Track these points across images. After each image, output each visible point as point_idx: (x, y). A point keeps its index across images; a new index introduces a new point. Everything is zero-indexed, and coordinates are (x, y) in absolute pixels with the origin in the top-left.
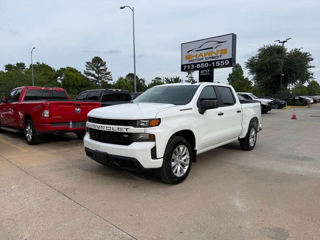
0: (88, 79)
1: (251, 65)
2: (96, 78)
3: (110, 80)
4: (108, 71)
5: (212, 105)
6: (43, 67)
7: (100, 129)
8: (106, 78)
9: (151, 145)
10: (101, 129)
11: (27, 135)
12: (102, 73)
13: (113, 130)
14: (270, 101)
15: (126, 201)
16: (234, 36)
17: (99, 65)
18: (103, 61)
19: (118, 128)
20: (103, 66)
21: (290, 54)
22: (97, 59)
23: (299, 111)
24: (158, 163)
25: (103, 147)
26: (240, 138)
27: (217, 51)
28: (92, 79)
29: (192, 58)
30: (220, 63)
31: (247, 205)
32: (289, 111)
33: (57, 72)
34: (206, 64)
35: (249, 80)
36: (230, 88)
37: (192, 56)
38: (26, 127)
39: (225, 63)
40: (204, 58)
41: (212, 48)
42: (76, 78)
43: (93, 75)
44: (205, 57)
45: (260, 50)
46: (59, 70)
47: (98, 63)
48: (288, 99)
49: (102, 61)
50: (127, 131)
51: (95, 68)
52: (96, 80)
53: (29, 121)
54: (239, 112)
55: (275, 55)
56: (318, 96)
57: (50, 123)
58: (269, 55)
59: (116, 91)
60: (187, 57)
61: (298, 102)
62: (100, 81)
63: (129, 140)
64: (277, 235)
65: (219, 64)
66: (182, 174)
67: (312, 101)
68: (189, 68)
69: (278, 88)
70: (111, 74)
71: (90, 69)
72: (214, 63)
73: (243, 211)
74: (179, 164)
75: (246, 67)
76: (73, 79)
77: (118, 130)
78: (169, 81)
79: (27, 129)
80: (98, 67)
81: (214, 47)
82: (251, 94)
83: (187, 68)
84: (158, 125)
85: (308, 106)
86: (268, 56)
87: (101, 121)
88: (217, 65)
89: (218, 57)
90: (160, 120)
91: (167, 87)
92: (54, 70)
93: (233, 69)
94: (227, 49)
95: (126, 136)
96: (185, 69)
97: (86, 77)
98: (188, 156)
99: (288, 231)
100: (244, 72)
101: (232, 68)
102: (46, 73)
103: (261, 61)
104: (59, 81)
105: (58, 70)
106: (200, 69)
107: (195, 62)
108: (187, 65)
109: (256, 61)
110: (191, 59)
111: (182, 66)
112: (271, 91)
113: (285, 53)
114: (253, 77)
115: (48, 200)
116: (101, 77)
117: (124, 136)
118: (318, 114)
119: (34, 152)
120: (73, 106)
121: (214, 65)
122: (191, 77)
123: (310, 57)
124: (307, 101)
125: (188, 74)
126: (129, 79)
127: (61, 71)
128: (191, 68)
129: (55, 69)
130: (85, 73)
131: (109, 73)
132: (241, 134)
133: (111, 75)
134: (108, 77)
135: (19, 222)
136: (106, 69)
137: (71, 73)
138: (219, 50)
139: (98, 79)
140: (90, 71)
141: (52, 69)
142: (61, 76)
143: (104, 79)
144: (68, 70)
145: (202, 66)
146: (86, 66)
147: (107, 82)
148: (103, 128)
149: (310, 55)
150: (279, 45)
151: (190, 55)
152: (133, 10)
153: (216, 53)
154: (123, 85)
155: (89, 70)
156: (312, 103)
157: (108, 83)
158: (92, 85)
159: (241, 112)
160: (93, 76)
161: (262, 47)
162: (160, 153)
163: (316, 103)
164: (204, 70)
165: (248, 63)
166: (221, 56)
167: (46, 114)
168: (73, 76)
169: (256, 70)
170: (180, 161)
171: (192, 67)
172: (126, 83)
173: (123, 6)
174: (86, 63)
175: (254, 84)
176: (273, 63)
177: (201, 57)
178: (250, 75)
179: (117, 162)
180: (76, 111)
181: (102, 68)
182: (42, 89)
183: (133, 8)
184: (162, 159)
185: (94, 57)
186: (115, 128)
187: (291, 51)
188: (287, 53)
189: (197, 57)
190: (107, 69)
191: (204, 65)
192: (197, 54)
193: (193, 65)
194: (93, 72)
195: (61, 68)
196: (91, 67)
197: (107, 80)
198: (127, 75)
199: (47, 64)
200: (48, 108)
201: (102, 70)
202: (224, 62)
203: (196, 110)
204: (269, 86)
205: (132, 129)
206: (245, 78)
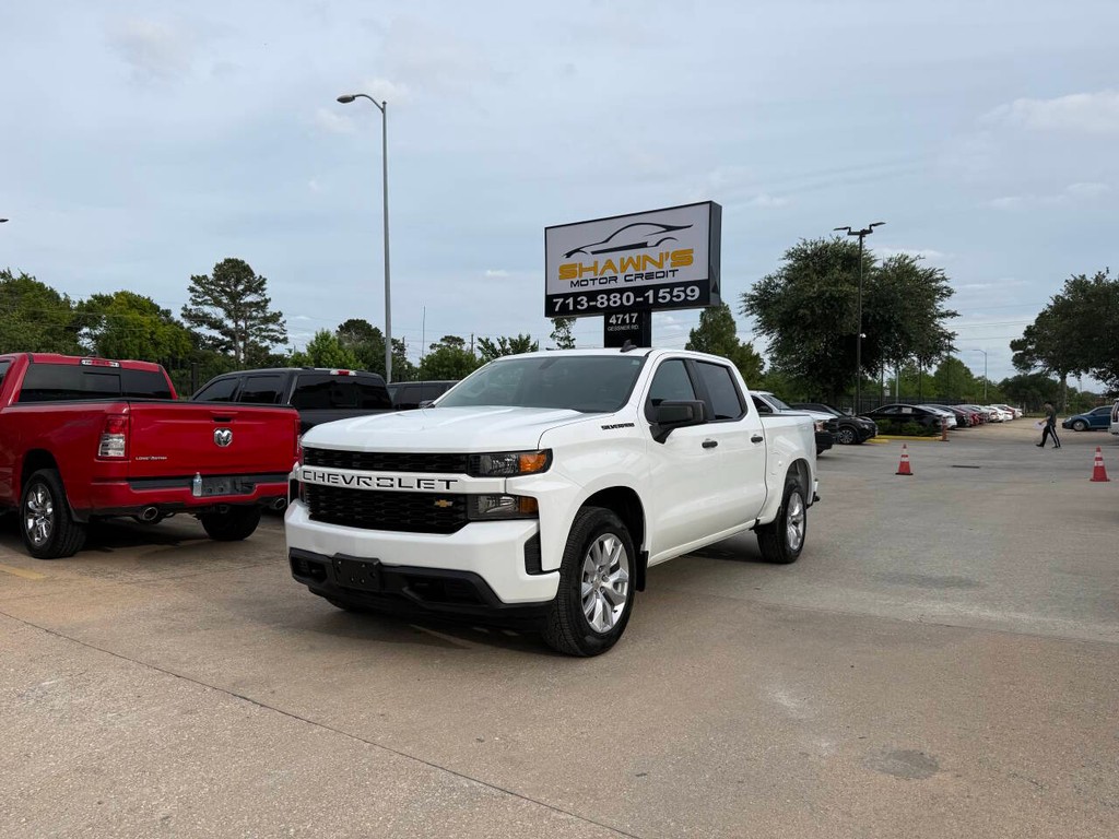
0: (196, 338)
1: (764, 302)
2: (226, 332)
3: (277, 340)
4: (271, 309)
5: (690, 414)
6: (26, 292)
7: (354, 485)
8: (263, 334)
9: (522, 530)
10: (356, 487)
11: (31, 523)
12: (251, 318)
13: (400, 486)
14: (827, 417)
15: (450, 706)
16: (714, 211)
17: (240, 287)
18: (257, 275)
19: (419, 481)
20: (256, 292)
21: (884, 271)
22: (233, 267)
23: (919, 451)
24: (545, 588)
25: (364, 540)
26: (761, 522)
27: (661, 254)
28: (211, 338)
29: (580, 276)
30: (671, 293)
31: (810, 703)
32: (887, 450)
33: (78, 309)
34: (628, 297)
35: (755, 352)
36: (727, 367)
37: (582, 270)
38: (28, 493)
39: (687, 295)
40: (621, 277)
41: (644, 245)
42: (153, 333)
43: (216, 322)
44: (621, 272)
45: (790, 255)
46: (85, 302)
47: (238, 282)
48: (880, 415)
49: (252, 274)
50: (448, 487)
51: (225, 300)
52: (227, 339)
53: (43, 472)
54: (756, 440)
55: (836, 273)
56: (970, 406)
57: (128, 479)
58: (820, 272)
59: (341, 374)
60: (565, 272)
61: (912, 424)
62: (241, 344)
63: (455, 516)
64: (905, 766)
65: (668, 297)
66: (609, 627)
67: (953, 422)
68: (571, 308)
69: (849, 378)
70: (281, 320)
71: (205, 303)
72: (651, 293)
73: (803, 716)
74: (601, 595)
75: (747, 310)
76: (140, 337)
77: (419, 486)
78: (494, 350)
79: (30, 504)
80: (234, 297)
81: (652, 241)
82: (768, 394)
83: (564, 306)
84: (545, 468)
85: (941, 438)
86: (815, 277)
87: (357, 460)
88: (660, 300)
89: (665, 274)
90: (548, 453)
91: (543, 361)
92: (67, 301)
93: (702, 314)
94: (691, 251)
95: (443, 503)
96: (557, 309)
97: (189, 328)
98: (623, 573)
99: (933, 759)
100: (737, 326)
101: (699, 311)
102: (35, 313)
103: (795, 289)
104: (86, 343)
105: (81, 303)
106: (608, 312)
107: (590, 287)
108: (566, 296)
109: (778, 290)
110: (577, 279)
111: (550, 300)
112: (829, 386)
113: (866, 270)
114: (770, 342)
115: (190, 712)
116: (245, 332)
117: (437, 503)
118: (973, 459)
119: (70, 580)
120: (208, 422)
121: (651, 301)
122: (567, 338)
123: (944, 283)
124: (937, 421)
125: (557, 328)
126: (350, 339)
127: (94, 306)
128: (579, 307)
129: (72, 298)
130: (188, 315)
131: (275, 318)
132: (763, 508)
133: (281, 325)
134: (272, 330)
135: (118, 774)
136: (267, 301)
137: (134, 315)
138: (667, 254)
139: (233, 337)
140: (207, 309)
141: (58, 297)
142: (94, 323)
143: (258, 339)
144: (122, 304)
145: (615, 302)
146: (192, 290)
147: (267, 348)
148: (368, 481)
149: (944, 279)
150: (849, 243)
151: (575, 265)
152: (383, 110)
153: (657, 261)
154: (333, 357)
155: (200, 303)
156: (953, 428)
157: (271, 353)
158: (211, 358)
159: (763, 442)
160: (216, 325)
161: (796, 247)
162: (552, 555)
163: (964, 427)
164: (621, 316)
165: (752, 298)
166: (673, 271)
167: (116, 446)
168: (142, 326)
169: (779, 321)
170: (604, 584)
171: (582, 305)
172: (341, 353)
173: (349, 94)
174: (193, 278)
175: (767, 366)
176: (832, 297)
177: (609, 273)
178: (759, 335)
179: (412, 588)
180: (216, 440)
181: (251, 298)
182: (84, 362)
183: (384, 103)
184: (557, 574)
185: (223, 261)
186: (410, 481)
187: (886, 261)
188: (874, 269)
189: (595, 271)
190: (269, 304)
191: (621, 299)
192: (596, 263)
193: (585, 299)
194: (218, 313)
195: (95, 297)
196: (209, 295)
197: (267, 343)
198: (341, 327)
199: (38, 281)
200: (123, 426)
201: (250, 305)
202: (684, 291)
203: (643, 429)
204: (821, 371)
205: (465, 483)
206: (741, 344)
